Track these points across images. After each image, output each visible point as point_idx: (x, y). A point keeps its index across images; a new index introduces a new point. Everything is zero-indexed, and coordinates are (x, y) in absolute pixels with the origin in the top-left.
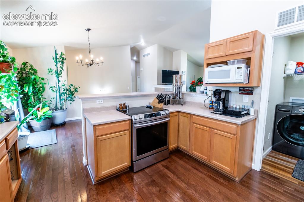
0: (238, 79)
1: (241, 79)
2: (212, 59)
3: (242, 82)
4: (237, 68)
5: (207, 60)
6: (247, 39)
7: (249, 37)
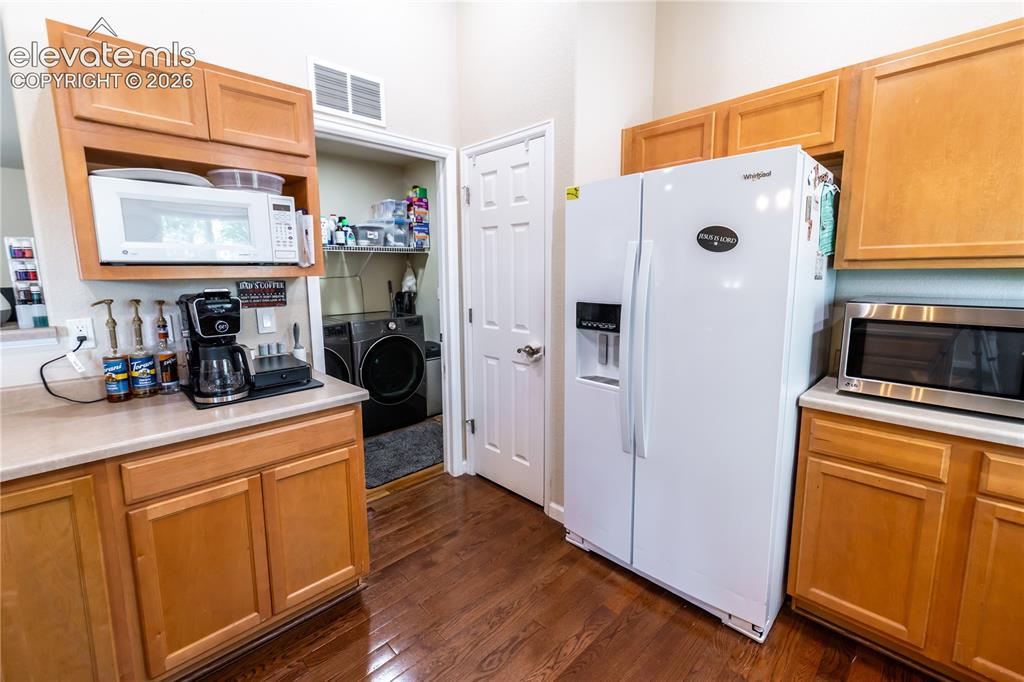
0: (282, 248)
1: (292, 249)
2: (126, 131)
3: (296, 260)
4: (271, 207)
5: (83, 125)
6: (286, 106)
7: (293, 104)
